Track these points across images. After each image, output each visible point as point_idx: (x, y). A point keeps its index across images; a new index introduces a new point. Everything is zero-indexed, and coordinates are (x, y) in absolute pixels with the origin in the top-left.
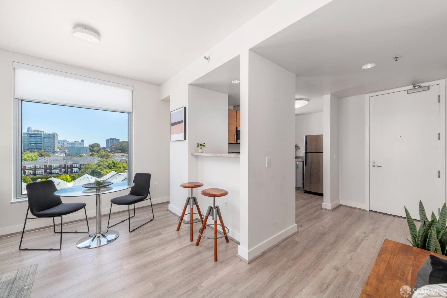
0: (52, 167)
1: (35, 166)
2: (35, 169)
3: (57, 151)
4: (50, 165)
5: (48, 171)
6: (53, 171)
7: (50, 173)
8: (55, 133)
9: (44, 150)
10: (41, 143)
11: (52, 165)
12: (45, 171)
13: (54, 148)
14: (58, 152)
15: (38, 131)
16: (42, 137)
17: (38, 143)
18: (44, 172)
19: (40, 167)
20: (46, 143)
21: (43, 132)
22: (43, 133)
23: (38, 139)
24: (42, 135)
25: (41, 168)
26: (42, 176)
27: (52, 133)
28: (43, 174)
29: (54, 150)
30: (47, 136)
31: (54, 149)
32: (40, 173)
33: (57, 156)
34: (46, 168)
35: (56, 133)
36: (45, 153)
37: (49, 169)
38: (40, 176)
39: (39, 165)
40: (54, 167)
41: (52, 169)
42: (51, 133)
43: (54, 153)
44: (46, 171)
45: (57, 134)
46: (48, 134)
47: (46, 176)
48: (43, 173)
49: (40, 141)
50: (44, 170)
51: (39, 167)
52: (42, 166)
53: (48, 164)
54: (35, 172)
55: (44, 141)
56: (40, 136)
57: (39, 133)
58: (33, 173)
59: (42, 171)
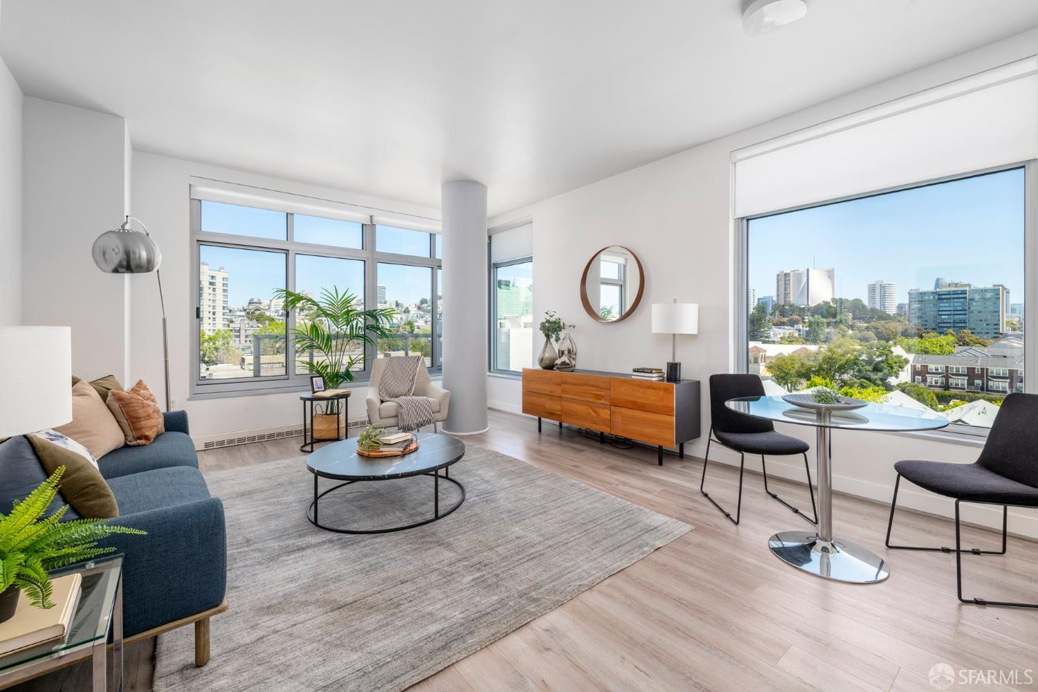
0: (987, 374)
1: (947, 367)
2: (947, 375)
3: (1006, 331)
4: (983, 369)
5: (978, 382)
6: (989, 383)
7: (982, 389)
8: (1000, 285)
9: (971, 329)
10: (963, 312)
11: (987, 369)
12: (970, 383)
13: (996, 325)
14: (1007, 335)
15: (956, 285)
16: (966, 298)
17: (957, 312)
18: (968, 385)
19: (959, 371)
20: (976, 312)
21: (970, 286)
22: (968, 288)
23: (956, 304)
24: (966, 293)
25: (961, 372)
26: (963, 393)
27: (992, 286)
28: (964, 389)
29: (996, 331)
30: (980, 295)
31: (996, 329)
32: (958, 385)
33: (1003, 346)
34: (971, 374)
35: (1002, 286)
36: (973, 337)
37: (981, 377)
38: (957, 391)
39: (955, 367)
40: (992, 373)
41: (988, 380)
42: (990, 286)
43: (996, 337)
44: (974, 382)
45: (1005, 289)
46: (982, 290)
47: (971, 394)
48: (966, 386)
49: (960, 308)
50: (968, 380)
51: (955, 369)
52: (963, 368)
53: (978, 366)
54: (947, 381)
55: (971, 308)
56: (961, 296)
57: (960, 289)
58: (942, 383)
59: (963, 381)
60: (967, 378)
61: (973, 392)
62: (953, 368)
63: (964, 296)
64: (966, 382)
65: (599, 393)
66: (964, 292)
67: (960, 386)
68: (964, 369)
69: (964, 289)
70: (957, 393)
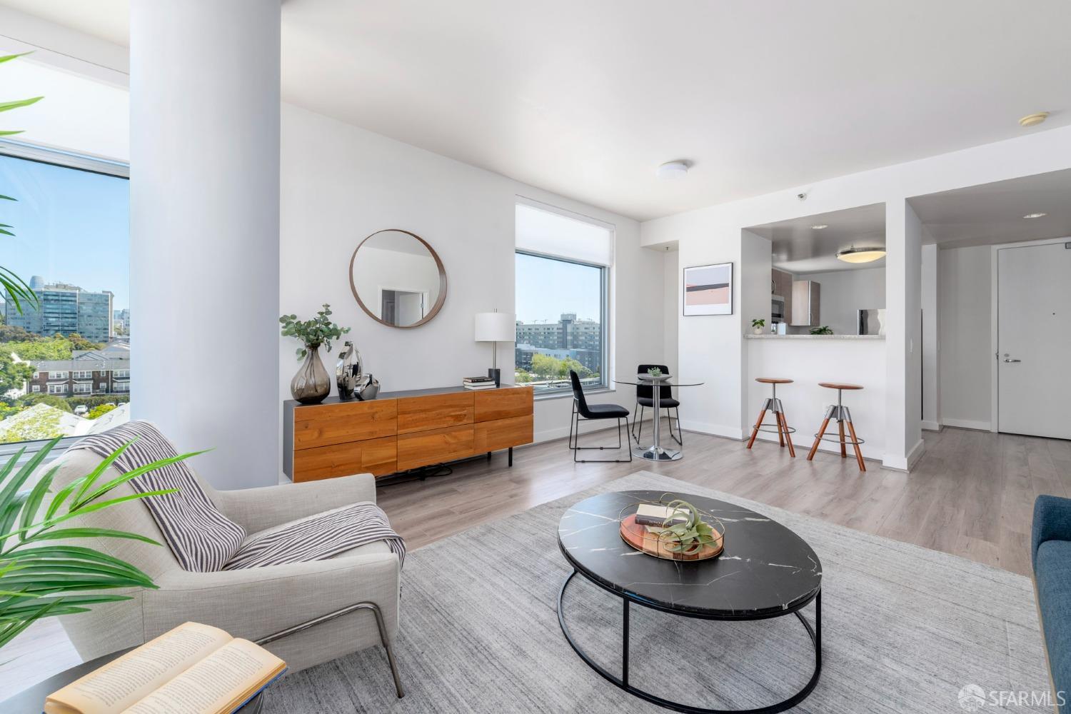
0: (112, 376)
1: (71, 373)
2: (71, 380)
3: (113, 336)
4: (107, 372)
5: (103, 385)
6: (115, 385)
7: (107, 391)
8: (108, 292)
9: (81, 333)
10: (72, 316)
11: (112, 372)
12: (96, 387)
13: (105, 329)
14: (116, 339)
15: (65, 287)
16: (75, 301)
17: (65, 315)
18: (93, 388)
19: (83, 376)
20: (85, 316)
21: (79, 289)
22: (77, 291)
23: (64, 307)
24: (76, 297)
25: (85, 377)
26: (89, 397)
27: (101, 292)
28: (89, 393)
29: (105, 335)
30: (89, 300)
31: (105, 333)
32: (83, 390)
33: (116, 349)
34: (96, 378)
35: (110, 292)
36: (86, 341)
37: (105, 380)
38: (82, 397)
39: (79, 372)
40: (117, 375)
41: (112, 382)
42: (99, 292)
43: (106, 341)
44: (99, 386)
45: (112, 296)
46: (92, 295)
47: (97, 397)
48: (91, 390)
49: (70, 312)
50: (93, 385)
51: (79, 375)
52: (87, 372)
53: (103, 369)
54: (71, 388)
55: (81, 312)
56: (70, 299)
57: (69, 291)
58: (66, 390)
59: (87, 386)
60: (92, 382)
61: (97, 395)
62: (78, 373)
63: (73, 299)
64: (91, 386)
65: (459, 413)
66: (74, 295)
67: (85, 391)
68: (89, 374)
69: (73, 291)
70: (83, 398)
